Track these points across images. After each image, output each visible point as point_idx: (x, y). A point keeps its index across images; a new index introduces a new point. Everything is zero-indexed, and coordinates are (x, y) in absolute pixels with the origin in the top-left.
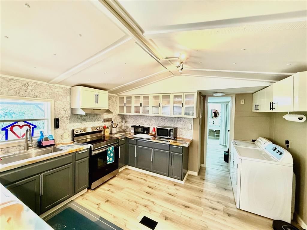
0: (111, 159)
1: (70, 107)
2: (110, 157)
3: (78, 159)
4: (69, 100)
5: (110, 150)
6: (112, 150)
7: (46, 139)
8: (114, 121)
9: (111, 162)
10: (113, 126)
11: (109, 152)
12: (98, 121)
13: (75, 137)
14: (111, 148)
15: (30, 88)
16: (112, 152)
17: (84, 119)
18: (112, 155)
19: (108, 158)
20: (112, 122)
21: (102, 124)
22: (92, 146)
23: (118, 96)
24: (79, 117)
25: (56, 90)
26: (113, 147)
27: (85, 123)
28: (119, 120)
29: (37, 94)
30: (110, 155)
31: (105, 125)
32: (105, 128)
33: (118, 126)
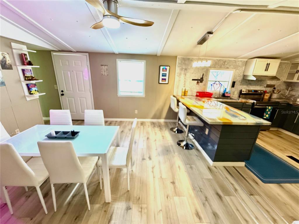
0: (267, 116)
1: (243, 74)
2: (267, 114)
3: (245, 107)
4: (243, 69)
5: (268, 109)
6: (271, 109)
7: (227, 93)
8: (277, 88)
9: (267, 117)
10: (275, 92)
11: (268, 110)
12: (261, 86)
13: (241, 94)
14: (270, 108)
15: (226, 63)
16: (270, 111)
17: (250, 83)
18: (269, 113)
19: (265, 114)
20: (275, 88)
21: (264, 89)
22: (255, 101)
23: (291, 62)
24: (247, 81)
25: (238, 63)
26: (272, 107)
27: (250, 86)
28: (283, 87)
29: (228, 67)
30: (267, 113)
31: (266, 90)
32: (265, 92)
33: (280, 93)
